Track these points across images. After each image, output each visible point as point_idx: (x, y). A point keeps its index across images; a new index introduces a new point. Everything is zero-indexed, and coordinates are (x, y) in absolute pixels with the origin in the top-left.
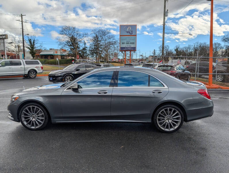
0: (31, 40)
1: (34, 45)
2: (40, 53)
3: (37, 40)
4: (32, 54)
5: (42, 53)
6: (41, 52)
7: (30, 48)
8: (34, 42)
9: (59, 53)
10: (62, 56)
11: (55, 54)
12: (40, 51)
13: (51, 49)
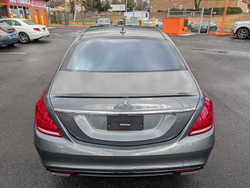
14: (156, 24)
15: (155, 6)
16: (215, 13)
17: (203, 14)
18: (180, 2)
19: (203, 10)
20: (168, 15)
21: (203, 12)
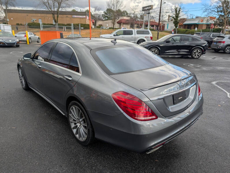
0: (177, 8)
1: (179, 13)
2: (184, 22)
3: (183, 8)
4: (175, 24)
5: (186, 23)
6: (186, 21)
7: (175, 17)
8: (179, 10)
9: (205, 22)
10: (208, 26)
11: (200, 23)
12: (184, 20)
13: (197, 17)
14: (29, 37)
15: (12, 19)
16: (83, 28)
17: (73, 28)
18: (38, 17)
19: (73, 26)
20: (42, 29)
21: (73, 27)
